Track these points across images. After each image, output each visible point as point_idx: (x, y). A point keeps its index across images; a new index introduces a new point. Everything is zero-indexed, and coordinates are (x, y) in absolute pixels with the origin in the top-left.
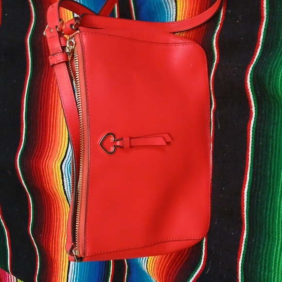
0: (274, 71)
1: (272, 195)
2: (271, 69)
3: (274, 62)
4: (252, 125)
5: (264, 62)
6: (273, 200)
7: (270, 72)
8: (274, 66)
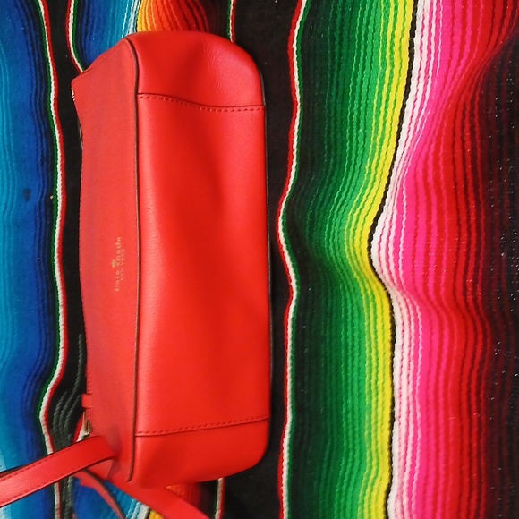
0: (319, 215)
1: (331, 452)
2: (313, 209)
3: (318, 195)
4: (291, 315)
5: (303, 194)
6: (332, 461)
7: (312, 216)
8: (319, 204)
